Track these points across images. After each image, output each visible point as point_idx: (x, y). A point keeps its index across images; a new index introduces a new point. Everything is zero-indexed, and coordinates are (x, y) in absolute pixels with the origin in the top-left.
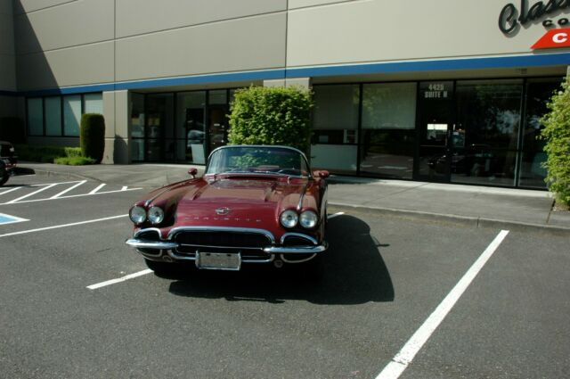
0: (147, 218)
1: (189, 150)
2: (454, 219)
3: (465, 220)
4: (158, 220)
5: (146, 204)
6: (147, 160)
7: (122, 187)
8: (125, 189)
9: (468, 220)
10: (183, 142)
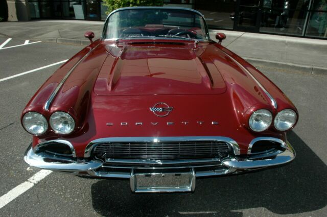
0: (49, 127)
1: (72, 9)
2: (293, 67)
3: (303, 68)
4: (68, 130)
5: (45, 107)
6: (42, 17)
7: (24, 41)
8: (27, 42)
9: (305, 68)
10: (67, 3)
